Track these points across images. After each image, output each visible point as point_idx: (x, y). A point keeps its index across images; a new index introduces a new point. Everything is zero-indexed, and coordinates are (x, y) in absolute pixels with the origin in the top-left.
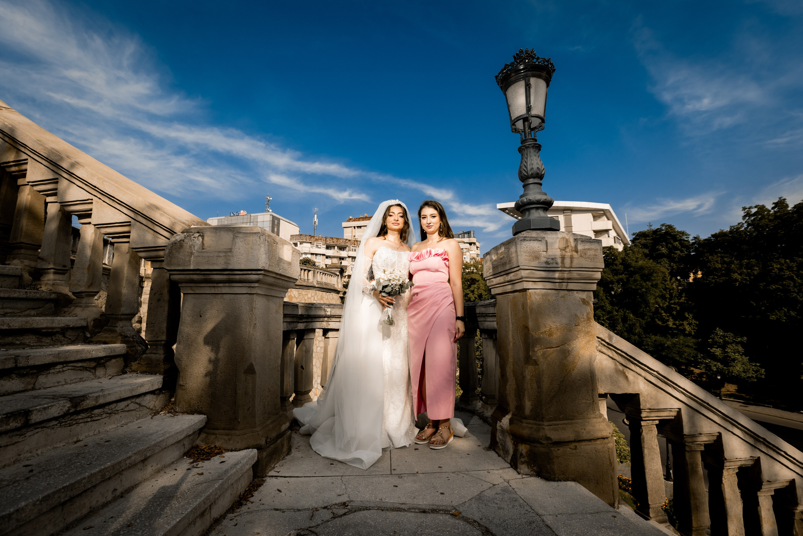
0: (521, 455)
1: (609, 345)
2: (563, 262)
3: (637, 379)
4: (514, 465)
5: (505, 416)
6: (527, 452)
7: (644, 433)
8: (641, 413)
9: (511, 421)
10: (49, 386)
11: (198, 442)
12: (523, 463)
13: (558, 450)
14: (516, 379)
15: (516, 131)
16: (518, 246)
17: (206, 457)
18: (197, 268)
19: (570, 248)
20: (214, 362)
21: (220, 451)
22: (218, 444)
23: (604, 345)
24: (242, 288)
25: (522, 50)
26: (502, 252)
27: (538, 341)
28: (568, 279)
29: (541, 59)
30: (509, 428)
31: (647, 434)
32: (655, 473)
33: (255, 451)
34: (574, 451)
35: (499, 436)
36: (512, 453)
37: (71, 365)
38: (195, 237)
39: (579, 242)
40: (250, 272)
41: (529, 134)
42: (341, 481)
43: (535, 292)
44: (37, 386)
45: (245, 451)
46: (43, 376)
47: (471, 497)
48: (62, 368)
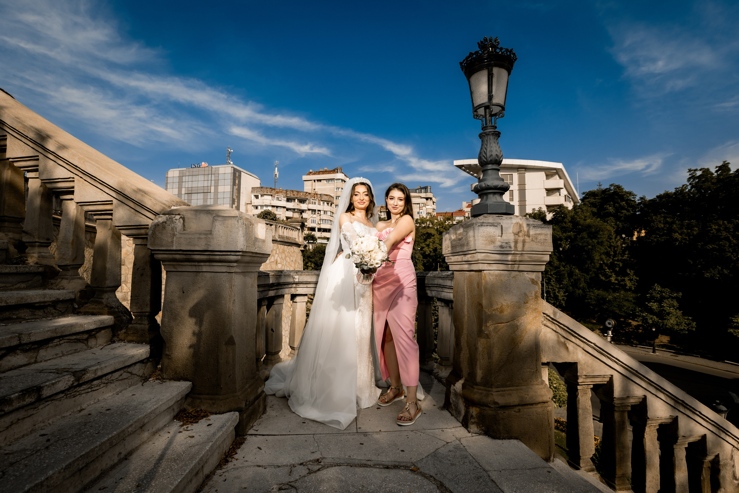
0: (472, 416)
1: (553, 320)
2: (516, 246)
3: (576, 349)
4: (465, 424)
5: (458, 381)
6: (477, 414)
7: (579, 396)
8: (578, 379)
9: (464, 386)
10: (49, 359)
11: (185, 406)
12: (473, 423)
13: (504, 413)
14: (469, 350)
15: (476, 116)
16: (476, 231)
17: (194, 420)
18: (179, 249)
19: (523, 233)
20: (198, 335)
21: (206, 414)
22: (203, 408)
23: (549, 320)
24: (222, 267)
25: (486, 38)
26: (460, 233)
27: (490, 317)
28: (520, 261)
29: (505, 50)
30: (461, 392)
31: (582, 396)
32: (587, 429)
33: (237, 414)
34: (518, 414)
35: (452, 398)
36: (464, 414)
37: (67, 338)
38: (176, 220)
39: (531, 227)
40: (229, 253)
41: (489, 121)
42: (313, 439)
43: (489, 273)
44: (39, 359)
45: (228, 414)
46: (43, 350)
47: (428, 454)
48: (59, 341)
